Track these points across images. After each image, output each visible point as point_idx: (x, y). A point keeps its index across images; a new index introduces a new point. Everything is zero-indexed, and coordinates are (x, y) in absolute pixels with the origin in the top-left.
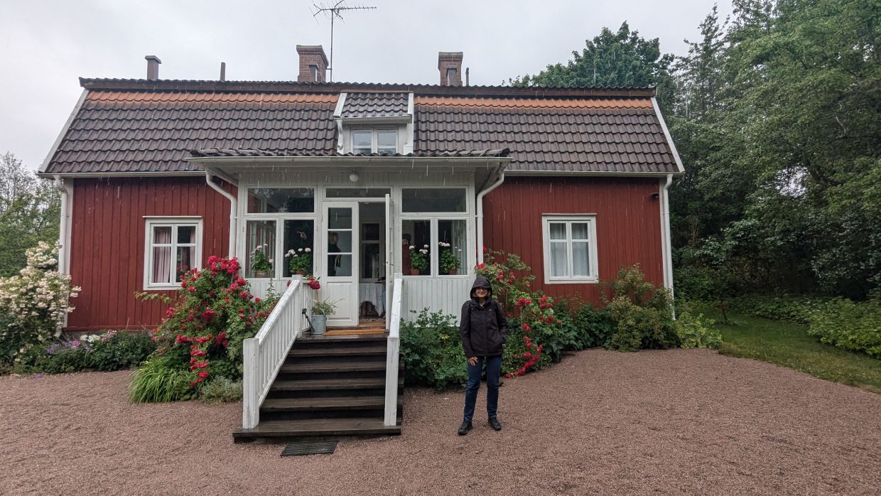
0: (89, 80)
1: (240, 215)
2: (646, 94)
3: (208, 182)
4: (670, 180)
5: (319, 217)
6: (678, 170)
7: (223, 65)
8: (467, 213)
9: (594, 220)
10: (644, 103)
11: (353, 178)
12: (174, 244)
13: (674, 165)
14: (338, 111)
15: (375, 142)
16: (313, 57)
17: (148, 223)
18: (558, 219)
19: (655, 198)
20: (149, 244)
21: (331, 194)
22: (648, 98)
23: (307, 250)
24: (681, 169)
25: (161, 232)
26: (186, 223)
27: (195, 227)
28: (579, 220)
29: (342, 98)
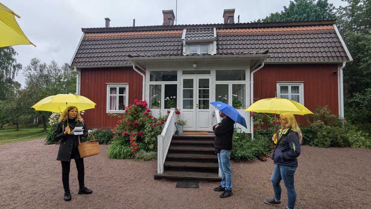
0: (85, 29)
1: (147, 83)
2: (331, 22)
3: (134, 68)
4: (344, 65)
5: (179, 83)
6: (349, 60)
7: (134, 20)
8: (246, 81)
9: (302, 85)
10: (329, 27)
11: (194, 66)
12: (118, 95)
13: (347, 57)
14: (183, 37)
15: (199, 50)
16: (169, 15)
17: (108, 86)
18: (284, 84)
19: (336, 74)
20: (108, 95)
21: (184, 73)
22: (332, 25)
23: (174, 97)
24: (351, 59)
25: (113, 90)
26: (122, 86)
27: (125, 88)
28: (295, 84)
29: (185, 31)
